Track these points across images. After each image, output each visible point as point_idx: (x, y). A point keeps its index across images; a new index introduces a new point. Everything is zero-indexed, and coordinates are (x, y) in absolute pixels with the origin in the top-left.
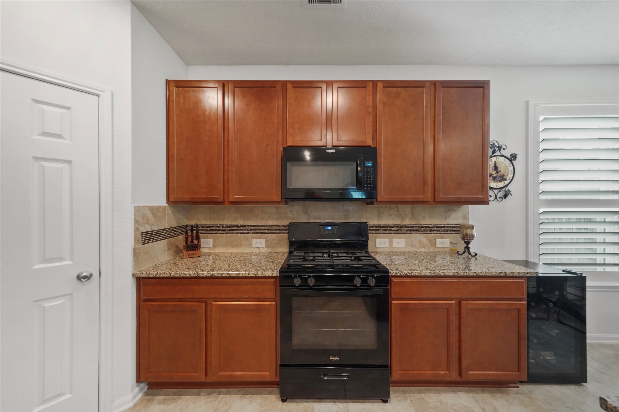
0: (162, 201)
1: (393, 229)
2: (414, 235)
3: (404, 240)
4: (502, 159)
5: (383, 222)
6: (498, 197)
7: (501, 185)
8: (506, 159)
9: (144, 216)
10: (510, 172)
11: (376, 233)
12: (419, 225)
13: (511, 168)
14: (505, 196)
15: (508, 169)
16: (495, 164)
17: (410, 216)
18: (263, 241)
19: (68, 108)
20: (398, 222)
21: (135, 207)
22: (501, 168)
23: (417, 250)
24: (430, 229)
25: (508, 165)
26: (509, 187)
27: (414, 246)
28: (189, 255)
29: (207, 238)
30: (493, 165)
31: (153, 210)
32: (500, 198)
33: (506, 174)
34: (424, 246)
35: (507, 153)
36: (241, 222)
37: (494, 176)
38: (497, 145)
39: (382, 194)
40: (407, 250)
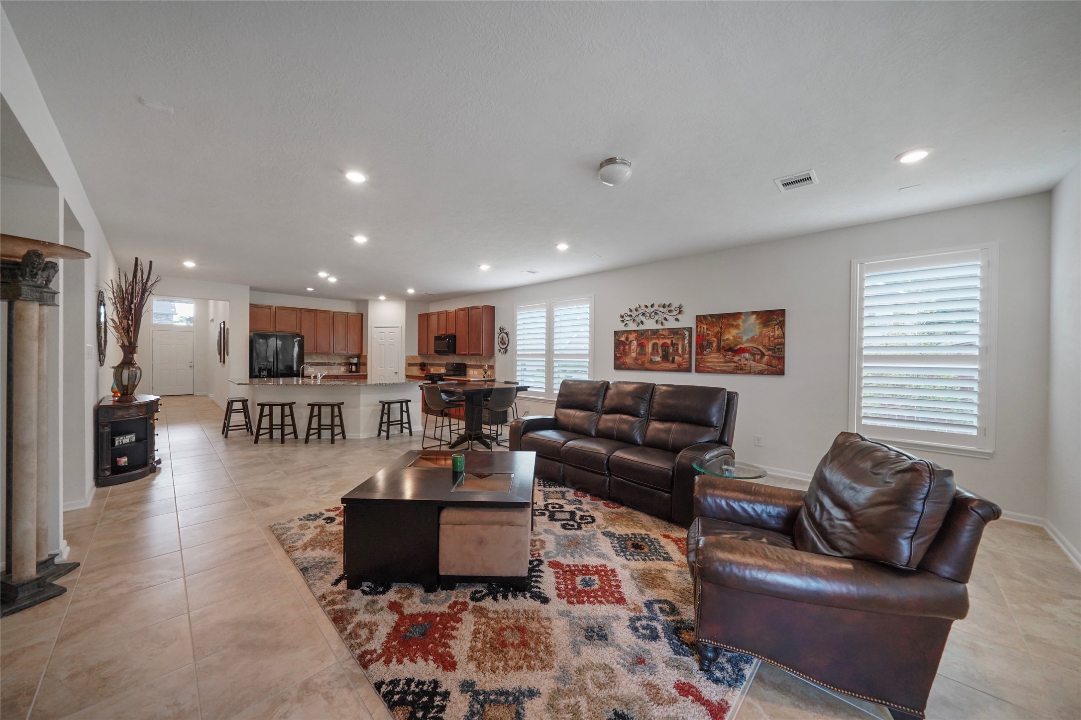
0: (417, 354)
1: (474, 367)
2: (480, 369)
3: (477, 371)
5: (472, 363)
7: (505, 346)
8: (505, 335)
9: (409, 358)
10: (507, 341)
11: (469, 368)
12: (481, 365)
13: (507, 338)
17: (479, 361)
18: (443, 370)
20: (476, 364)
21: (406, 356)
22: (504, 339)
23: (480, 376)
26: (507, 348)
27: (480, 374)
30: (502, 337)
31: (413, 357)
32: (505, 353)
33: (505, 341)
34: (482, 374)
35: (505, 332)
36: (438, 362)
37: (502, 342)
38: (501, 327)
39: (457, 352)
40: (478, 376)
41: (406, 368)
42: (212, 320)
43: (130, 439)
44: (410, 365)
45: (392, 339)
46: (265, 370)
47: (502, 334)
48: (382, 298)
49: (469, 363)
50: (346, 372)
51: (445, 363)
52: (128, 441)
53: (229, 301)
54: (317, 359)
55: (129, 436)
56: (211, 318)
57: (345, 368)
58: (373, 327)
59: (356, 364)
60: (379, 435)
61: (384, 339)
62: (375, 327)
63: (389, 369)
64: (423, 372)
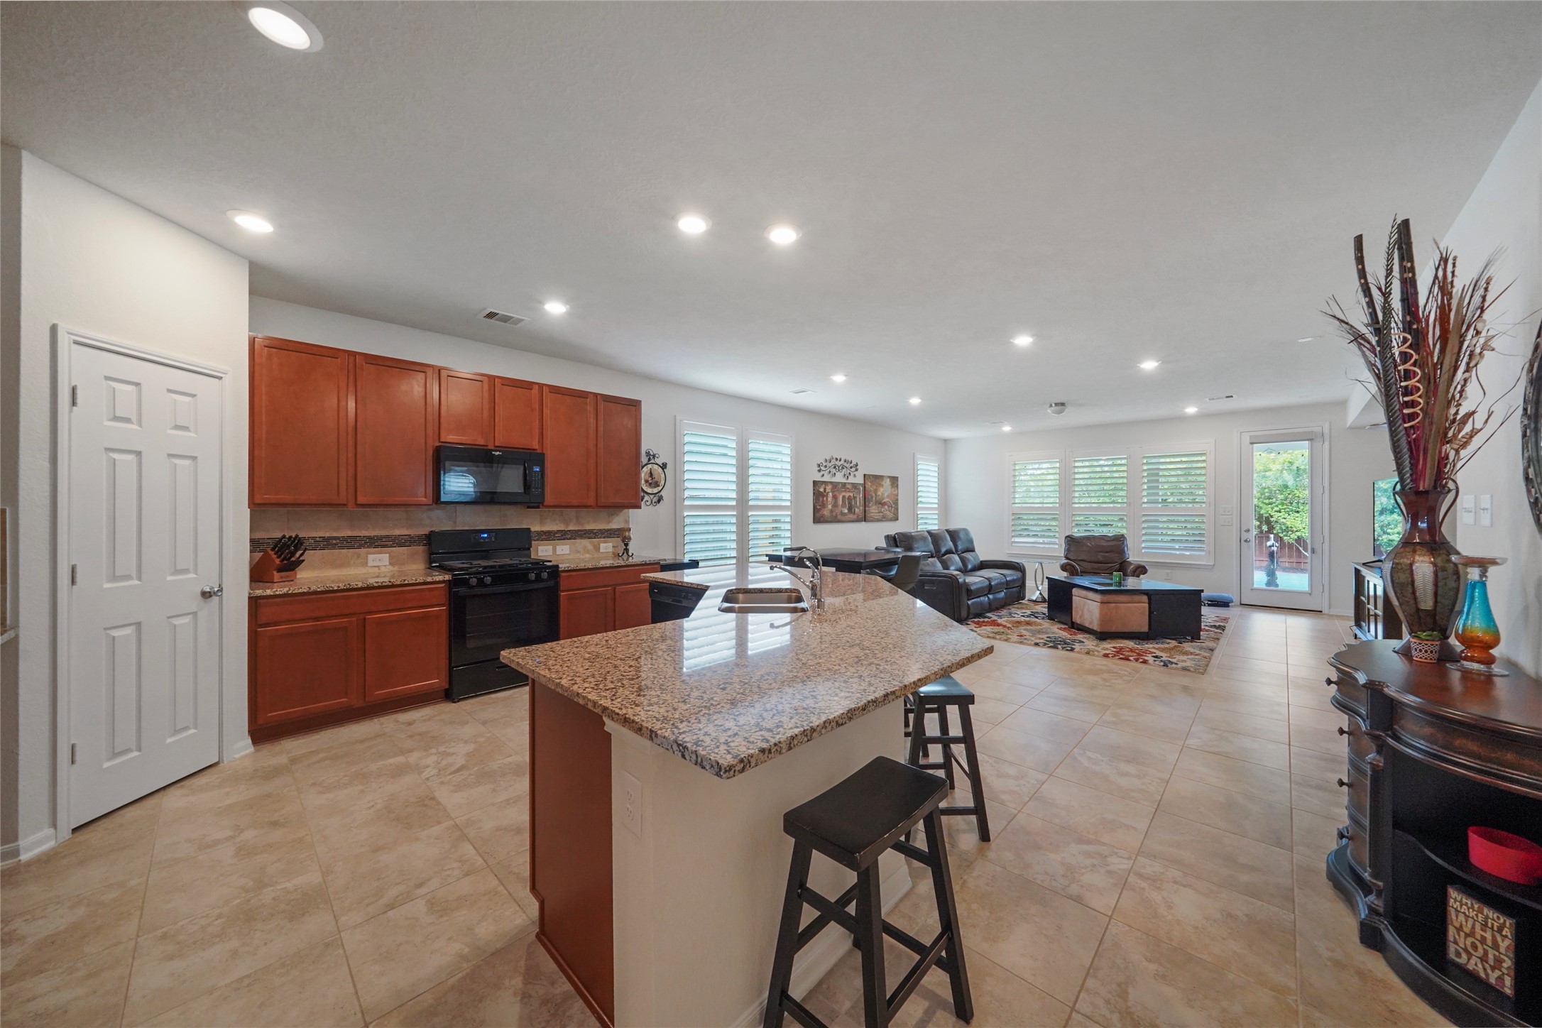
1: (557, 535)
2: (578, 541)
3: (568, 546)
4: (656, 467)
5: (546, 528)
6: (653, 502)
7: (655, 490)
8: (659, 467)
10: (662, 479)
11: (539, 540)
12: (583, 531)
13: (663, 476)
14: (659, 501)
15: (661, 476)
16: (651, 472)
17: (575, 520)
19: (193, 396)
20: (562, 527)
22: (655, 475)
23: (581, 556)
24: (594, 533)
25: (661, 473)
26: (662, 493)
27: (579, 552)
28: (282, 577)
30: (649, 472)
32: (655, 502)
33: (659, 481)
34: (588, 552)
35: (660, 461)
36: (348, 533)
37: (650, 482)
38: (651, 453)
39: (549, 498)
40: (571, 557)
47: (650, 466)
49: (538, 526)
58: (64, 341)
61: (134, 418)
62: (76, 343)
63: (170, 578)
64: (288, 577)
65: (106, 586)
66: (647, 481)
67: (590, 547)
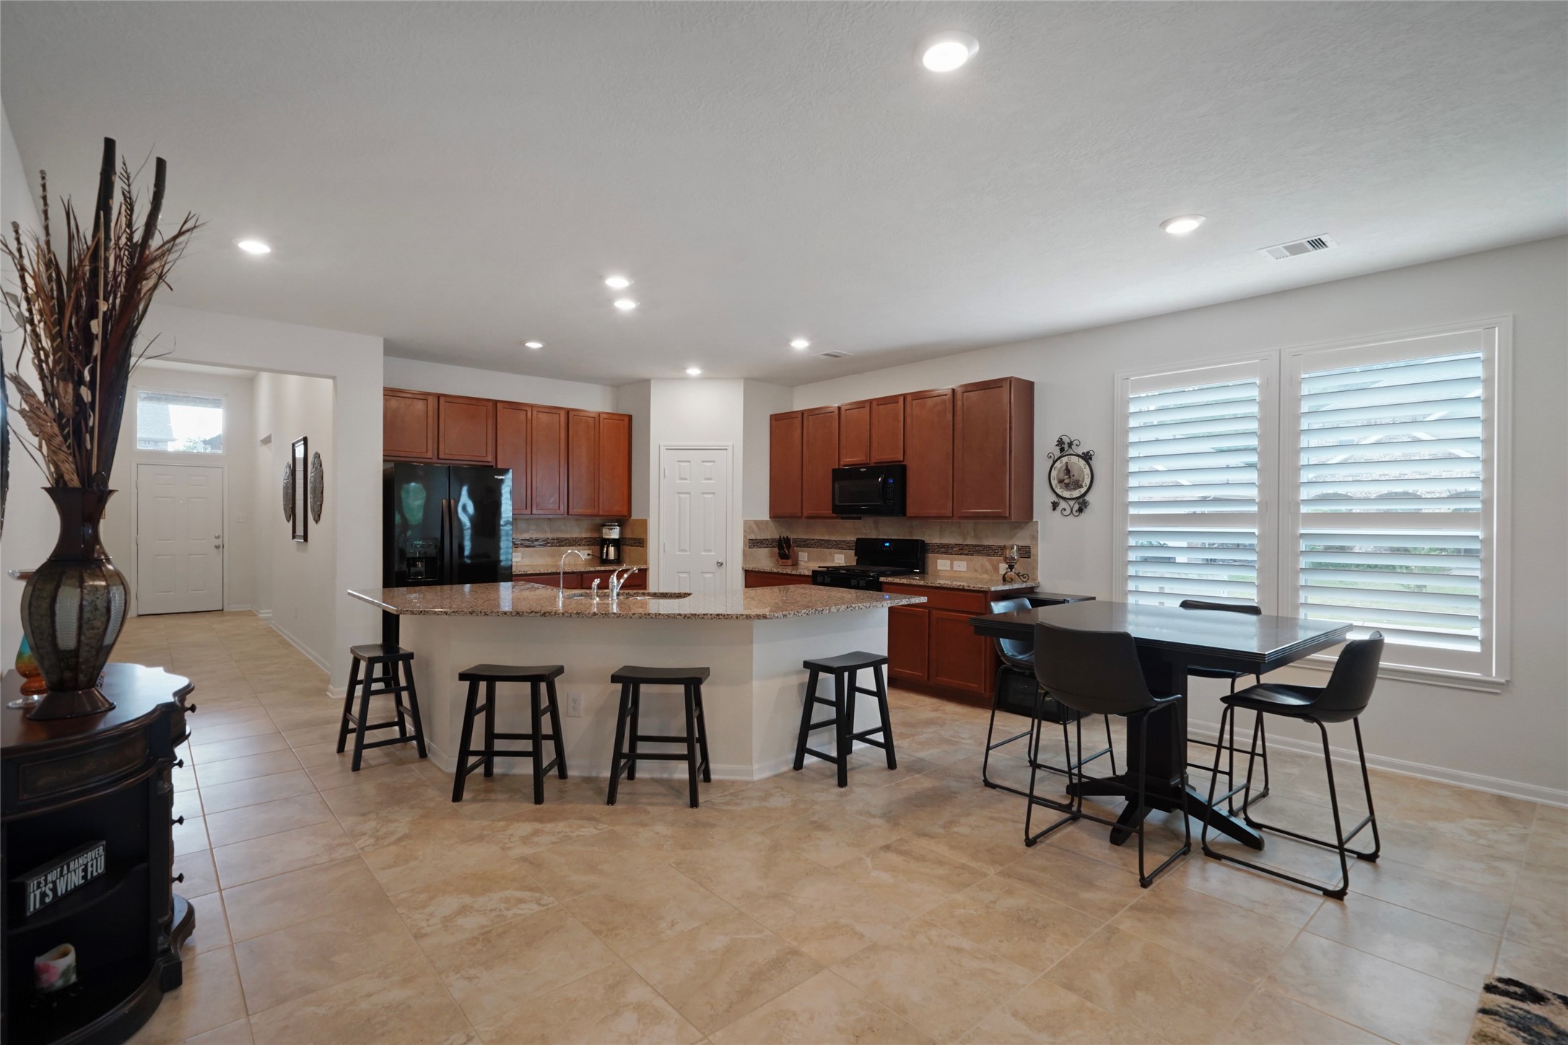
0: (767, 517)
1: (955, 549)
2: (975, 558)
3: (965, 563)
4: (1074, 459)
5: (945, 541)
6: (1074, 512)
8: (1080, 459)
9: (750, 527)
10: (1086, 476)
11: (937, 553)
12: (981, 546)
13: (1087, 471)
14: (1080, 510)
15: (1083, 472)
16: (1067, 467)
17: (972, 534)
18: (843, 556)
19: (714, 462)
20: (960, 541)
21: (744, 521)
22: (1074, 471)
23: (979, 576)
24: (994, 550)
25: (1083, 467)
26: (1088, 498)
27: (976, 571)
29: (803, 551)
30: (1064, 467)
31: (758, 524)
32: (1076, 511)
33: (1081, 479)
34: (986, 572)
35: (1080, 451)
36: (827, 538)
37: (1066, 481)
38: (1066, 440)
39: (911, 509)
40: (968, 575)
41: (745, 554)
42: (267, 441)
43: (85, 870)
44: (753, 544)
45: (710, 479)
46: (420, 559)
47: (1065, 459)
48: (694, 371)
49: (933, 538)
50: (589, 562)
51: (854, 539)
52: (76, 879)
53: (334, 378)
54: (527, 531)
55: (82, 861)
56: (263, 435)
57: (590, 552)
58: (662, 449)
59: (616, 543)
60: (798, 764)
61: (688, 477)
62: (667, 449)
63: (703, 553)
64: (786, 563)
65: (678, 553)
66: (1061, 481)
67: (988, 566)
